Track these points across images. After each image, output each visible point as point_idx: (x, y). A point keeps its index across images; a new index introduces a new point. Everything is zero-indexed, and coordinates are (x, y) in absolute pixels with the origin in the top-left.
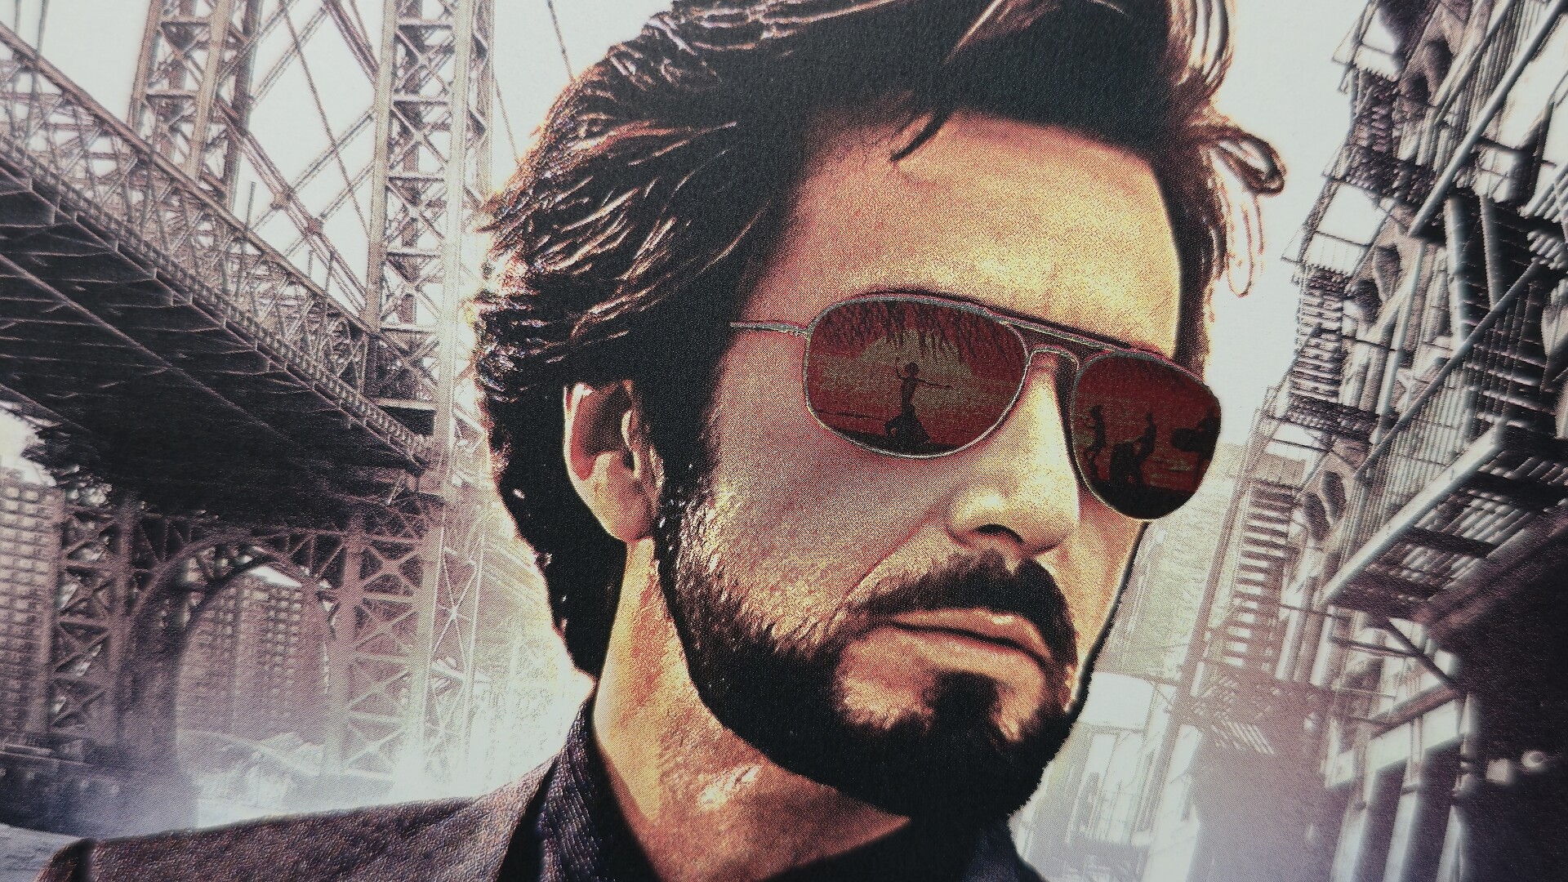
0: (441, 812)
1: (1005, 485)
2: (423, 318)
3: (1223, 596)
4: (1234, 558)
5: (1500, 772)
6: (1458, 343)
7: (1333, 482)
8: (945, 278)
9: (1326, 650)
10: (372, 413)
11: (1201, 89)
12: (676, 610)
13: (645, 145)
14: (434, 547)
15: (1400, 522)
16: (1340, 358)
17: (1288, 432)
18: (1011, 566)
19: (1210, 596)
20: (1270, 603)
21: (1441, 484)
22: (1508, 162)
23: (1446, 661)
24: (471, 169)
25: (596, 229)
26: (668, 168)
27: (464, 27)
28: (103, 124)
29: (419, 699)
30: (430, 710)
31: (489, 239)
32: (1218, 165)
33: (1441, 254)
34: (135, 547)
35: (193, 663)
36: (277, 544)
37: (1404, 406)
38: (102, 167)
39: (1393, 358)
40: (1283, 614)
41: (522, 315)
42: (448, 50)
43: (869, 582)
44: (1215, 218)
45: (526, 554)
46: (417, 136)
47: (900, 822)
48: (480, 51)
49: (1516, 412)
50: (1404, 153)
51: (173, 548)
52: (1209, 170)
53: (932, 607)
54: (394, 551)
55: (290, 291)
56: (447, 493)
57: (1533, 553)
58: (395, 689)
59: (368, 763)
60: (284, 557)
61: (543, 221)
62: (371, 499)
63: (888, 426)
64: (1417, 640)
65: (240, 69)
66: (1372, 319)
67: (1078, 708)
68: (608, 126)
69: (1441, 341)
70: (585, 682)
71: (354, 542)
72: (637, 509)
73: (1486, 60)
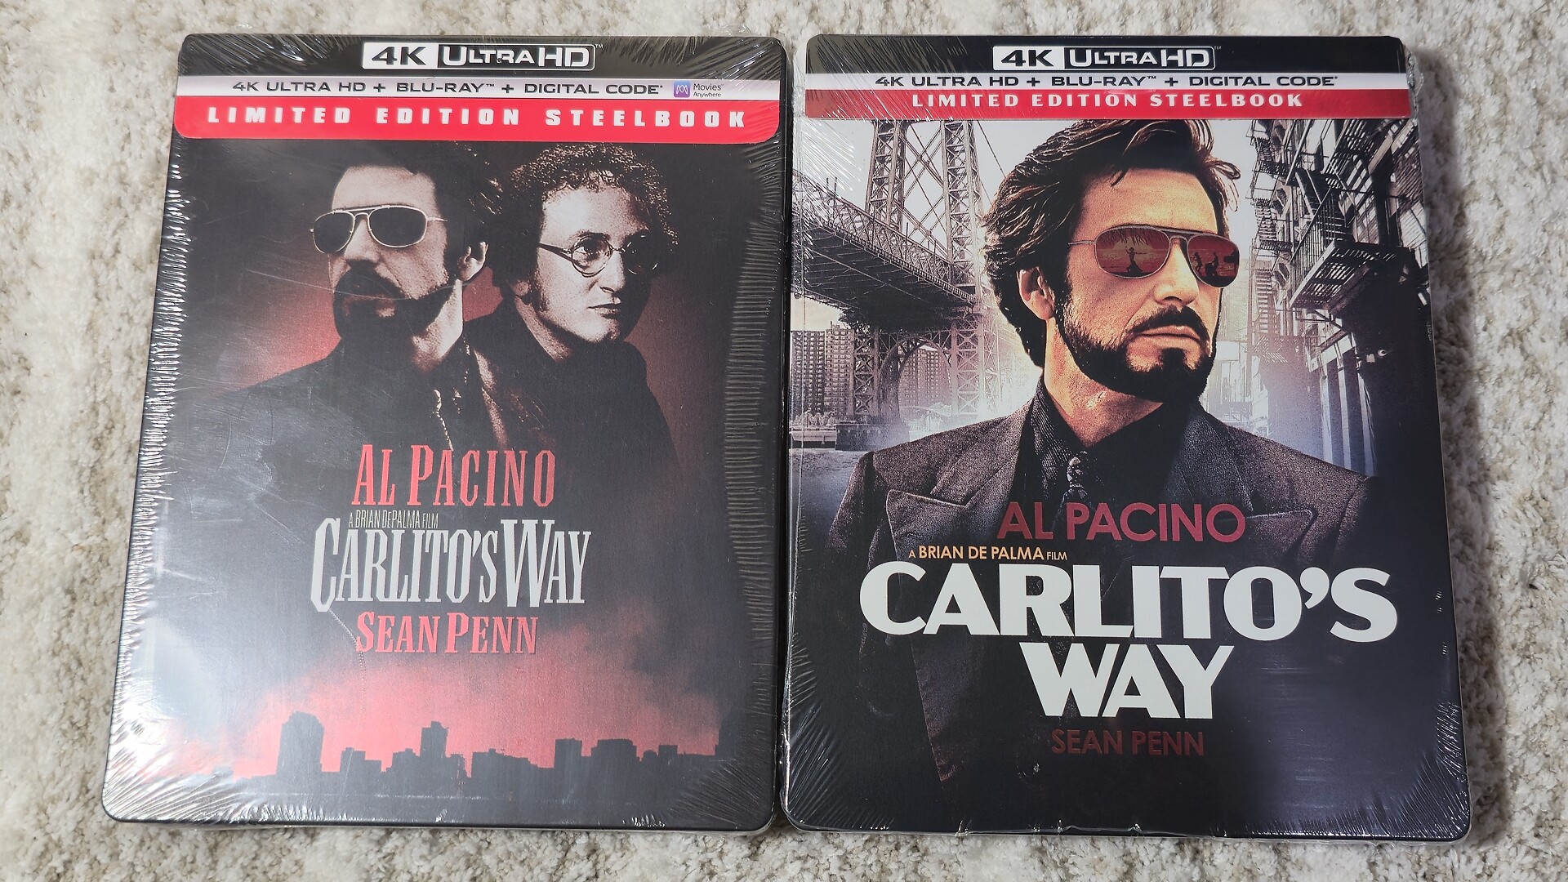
0: (996, 423)
1: (1171, 282)
2: (967, 257)
3: (1255, 310)
4: (1255, 296)
5: (1371, 358)
6: (1312, 216)
7: (1282, 266)
8: (1137, 219)
9: (1295, 323)
10: (955, 289)
11: (1206, 151)
12: (1066, 340)
13: (1031, 193)
14: (980, 331)
15: (1309, 276)
16: (1273, 226)
17: (1262, 252)
18: (1179, 309)
19: (1250, 310)
20: (1272, 310)
21: (1320, 263)
22: (1312, 158)
23: (1339, 321)
24: (977, 209)
25: (1019, 221)
26: (1040, 199)
27: (969, 167)
28: (858, 212)
29: (982, 382)
30: (987, 387)
31: (985, 229)
32: (1217, 172)
33: (1298, 189)
34: (880, 345)
35: (904, 381)
36: (928, 337)
37: (1300, 239)
38: (858, 225)
39: (1291, 224)
40: (1277, 313)
41: (1000, 251)
42: (965, 174)
43: (1132, 322)
44: (1221, 189)
45: (1013, 328)
46: (959, 201)
47: (1161, 404)
48: (975, 173)
49: (1338, 236)
50: (1277, 161)
51: (893, 343)
52: (1215, 174)
53: (1155, 327)
54: (967, 334)
55: (923, 254)
56: (982, 312)
57: (1359, 281)
58: (974, 382)
59: (968, 409)
60: (931, 341)
61: (1002, 221)
62: (958, 317)
63: (1128, 269)
64: (1327, 316)
65: (900, 189)
66: (1281, 213)
67: (1214, 355)
68: (1018, 189)
69: (1306, 216)
70: (1040, 370)
71: (954, 333)
72: (1047, 308)
73: (1296, 129)
